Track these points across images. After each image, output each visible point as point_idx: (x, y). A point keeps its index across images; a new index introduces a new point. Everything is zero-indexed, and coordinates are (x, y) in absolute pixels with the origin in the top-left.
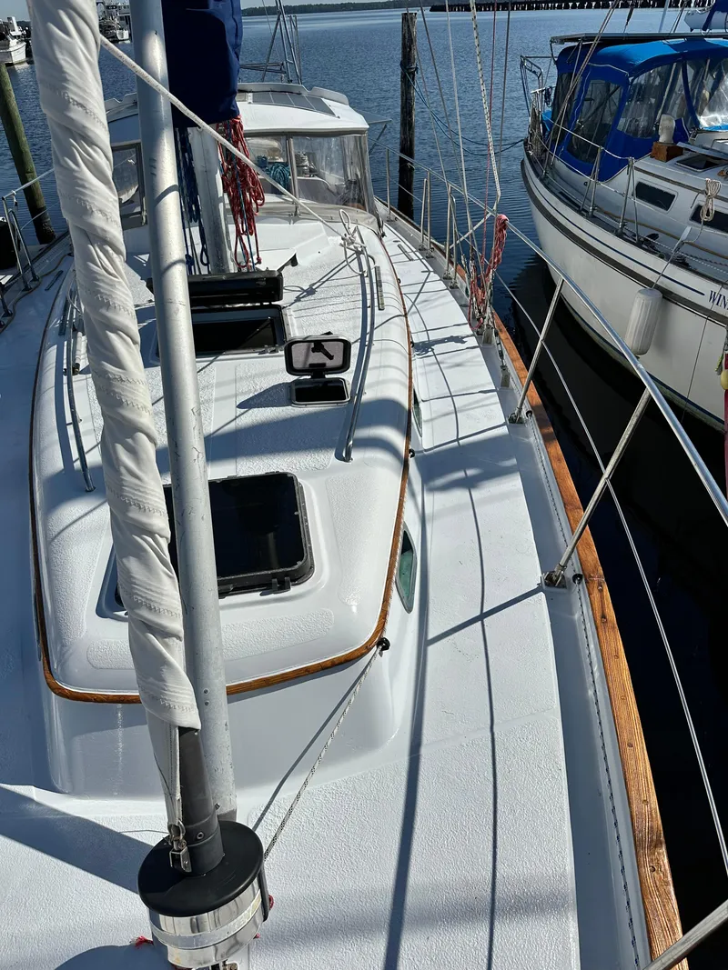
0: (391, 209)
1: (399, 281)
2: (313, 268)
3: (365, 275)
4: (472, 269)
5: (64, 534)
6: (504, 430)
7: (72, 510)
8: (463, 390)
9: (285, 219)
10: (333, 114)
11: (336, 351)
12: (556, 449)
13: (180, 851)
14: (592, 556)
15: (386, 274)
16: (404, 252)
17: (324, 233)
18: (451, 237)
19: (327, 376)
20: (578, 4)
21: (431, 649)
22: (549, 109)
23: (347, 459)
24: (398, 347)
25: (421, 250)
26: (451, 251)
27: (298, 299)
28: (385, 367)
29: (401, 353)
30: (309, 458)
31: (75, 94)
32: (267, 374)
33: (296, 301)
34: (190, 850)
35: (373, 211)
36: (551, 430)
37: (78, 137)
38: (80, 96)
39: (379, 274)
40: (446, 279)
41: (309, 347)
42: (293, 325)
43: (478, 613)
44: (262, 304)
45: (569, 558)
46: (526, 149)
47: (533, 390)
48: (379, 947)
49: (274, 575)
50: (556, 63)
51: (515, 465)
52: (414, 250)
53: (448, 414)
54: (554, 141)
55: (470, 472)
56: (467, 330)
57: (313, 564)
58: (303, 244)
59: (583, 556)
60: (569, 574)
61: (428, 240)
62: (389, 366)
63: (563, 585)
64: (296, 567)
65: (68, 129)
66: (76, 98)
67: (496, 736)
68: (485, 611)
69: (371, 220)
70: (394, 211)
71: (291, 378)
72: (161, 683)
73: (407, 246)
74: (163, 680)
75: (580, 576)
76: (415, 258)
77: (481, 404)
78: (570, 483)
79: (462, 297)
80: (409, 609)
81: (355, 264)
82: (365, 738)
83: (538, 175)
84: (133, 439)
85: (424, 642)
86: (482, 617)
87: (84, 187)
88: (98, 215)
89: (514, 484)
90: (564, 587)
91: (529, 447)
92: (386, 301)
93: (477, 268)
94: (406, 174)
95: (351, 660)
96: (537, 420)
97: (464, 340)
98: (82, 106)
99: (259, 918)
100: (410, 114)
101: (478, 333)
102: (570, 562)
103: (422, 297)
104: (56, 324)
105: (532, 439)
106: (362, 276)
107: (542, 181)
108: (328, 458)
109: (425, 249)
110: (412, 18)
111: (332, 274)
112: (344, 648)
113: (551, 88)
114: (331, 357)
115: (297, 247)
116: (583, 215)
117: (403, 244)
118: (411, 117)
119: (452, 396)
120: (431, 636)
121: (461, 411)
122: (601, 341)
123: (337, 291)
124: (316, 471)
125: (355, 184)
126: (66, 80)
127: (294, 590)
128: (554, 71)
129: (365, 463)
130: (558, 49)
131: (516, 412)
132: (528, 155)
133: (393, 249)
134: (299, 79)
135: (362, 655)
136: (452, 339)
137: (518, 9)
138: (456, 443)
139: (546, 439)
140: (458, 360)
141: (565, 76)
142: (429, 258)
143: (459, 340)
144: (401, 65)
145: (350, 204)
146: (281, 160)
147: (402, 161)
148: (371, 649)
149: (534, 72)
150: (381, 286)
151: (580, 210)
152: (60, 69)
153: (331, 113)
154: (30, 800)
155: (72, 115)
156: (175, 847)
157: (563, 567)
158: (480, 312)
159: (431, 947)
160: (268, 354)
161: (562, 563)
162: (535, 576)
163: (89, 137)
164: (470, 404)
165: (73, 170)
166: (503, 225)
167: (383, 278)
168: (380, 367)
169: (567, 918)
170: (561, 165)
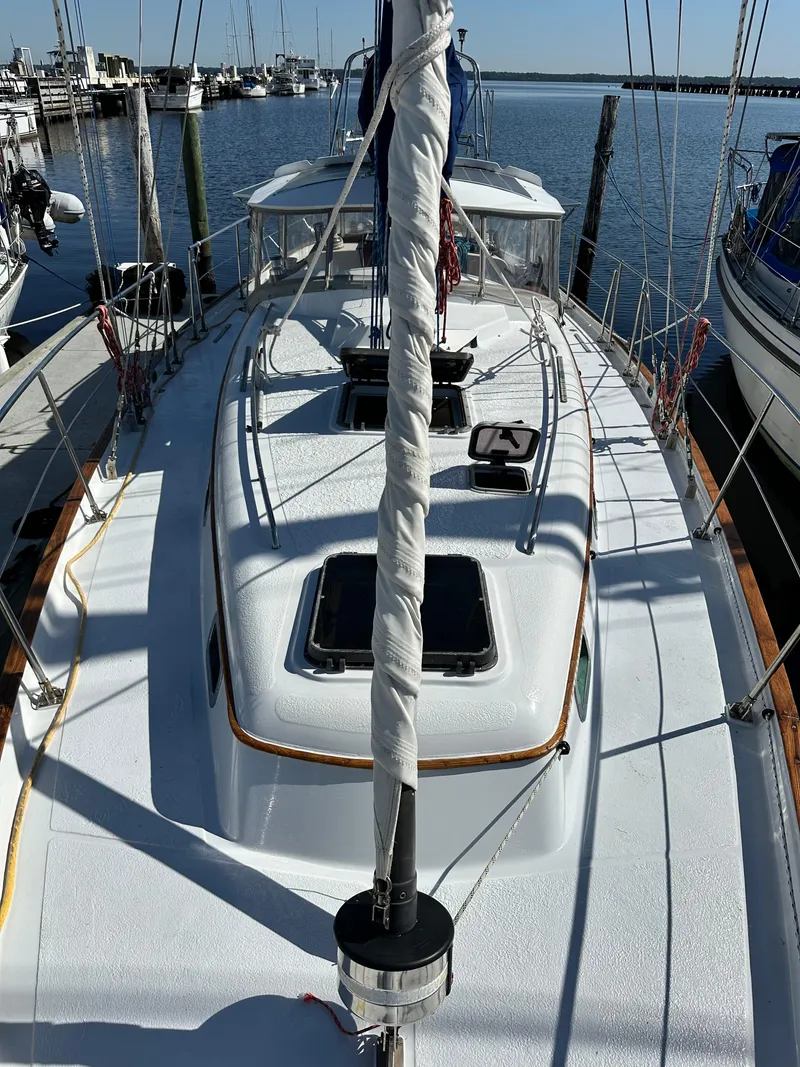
0: (570, 296)
1: (580, 373)
2: (492, 352)
3: (547, 364)
4: (663, 370)
5: (246, 588)
6: (688, 544)
7: (257, 565)
8: (644, 495)
9: (468, 299)
10: (529, 196)
11: (524, 441)
12: (749, 573)
13: (384, 906)
14: (786, 692)
15: (568, 365)
16: (581, 343)
17: (506, 317)
18: (639, 332)
19: (507, 464)
20: (788, 92)
21: (604, 763)
22: (754, 207)
23: (529, 551)
24: (581, 443)
25: (600, 342)
26: (636, 347)
27: (477, 382)
28: (567, 461)
29: (584, 449)
30: (489, 545)
31: (422, 204)
32: (445, 455)
33: (474, 384)
34: (392, 907)
35: (556, 298)
36: (743, 552)
37: (417, 241)
38: (425, 206)
39: (562, 365)
40: (626, 375)
41: (495, 433)
42: (472, 408)
43: (656, 735)
44: (441, 383)
45: (760, 691)
46: (724, 246)
47: (723, 507)
48: (547, 1052)
49: (459, 658)
50: (770, 159)
51: (698, 584)
52: (592, 341)
53: (624, 519)
54: (759, 240)
55: (648, 585)
56: (648, 432)
57: (496, 653)
58: (484, 326)
59: (776, 692)
60: (757, 708)
61: (608, 333)
62: (571, 461)
63: (751, 719)
64: (482, 653)
65: (411, 233)
66: (423, 208)
67: (672, 862)
68: (663, 733)
69: (553, 307)
70: (572, 298)
71: (470, 461)
72: (395, 737)
73: (584, 336)
74: (398, 736)
75: (772, 712)
76: (592, 349)
77: (662, 512)
78: (764, 611)
79: (643, 396)
80: (583, 719)
81: (536, 351)
82: (535, 840)
83: (735, 276)
84: (413, 508)
85: (596, 756)
86: (660, 739)
87: (415, 284)
88: (421, 309)
89: (698, 604)
90: (751, 721)
91: (716, 565)
92: (568, 394)
93: (669, 370)
94: (585, 258)
95: (532, 758)
96: (728, 539)
97: (645, 442)
98: (426, 214)
99: (443, 992)
100: (598, 198)
101: (660, 437)
102: (760, 696)
103: (599, 392)
104: (235, 379)
105: (719, 558)
106: (543, 364)
107: (739, 282)
108: (509, 549)
109: (604, 342)
110: (614, 101)
111: (512, 359)
112: (525, 744)
113: (760, 184)
114: (517, 446)
115: (479, 328)
116: (783, 325)
117: (580, 334)
118: (599, 201)
119: (629, 501)
120: (604, 749)
121: (640, 517)
122: (789, 462)
123: (517, 378)
124: (497, 561)
125: (538, 267)
126: (418, 192)
127: (477, 676)
128: (767, 167)
129: (548, 559)
130: (774, 145)
131: (702, 527)
132: (726, 252)
133: (572, 340)
134: (488, 153)
135: (544, 755)
136: (631, 440)
137: (719, 92)
138: (634, 551)
139: (738, 560)
140: (636, 463)
141: (778, 175)
142: (608, 351)
143: (639, 441)
144: (596, 147)
145: (535, 288)
146: (460, 235)
147: (584, 244)
148: (550, 750)
149: (743, 166)
150: (563, 377)
151: (781, 319)
152: (414, 183)
153: (528, 195)
154: (201, 842)
155: (417, 222)
156: (379, 902)
157: (753, 700)
158: (666, 415)
159: (600, 1063)
160: (447, 435)
161: (752, 695)
162: (719, 706)
163: (425, 240)
164: (648, 511)
165: (408, 269)
166: (705, 329)
167: (565, 370)
168: (562, 461)
169: (744, 1062)
170: (762, 267)
